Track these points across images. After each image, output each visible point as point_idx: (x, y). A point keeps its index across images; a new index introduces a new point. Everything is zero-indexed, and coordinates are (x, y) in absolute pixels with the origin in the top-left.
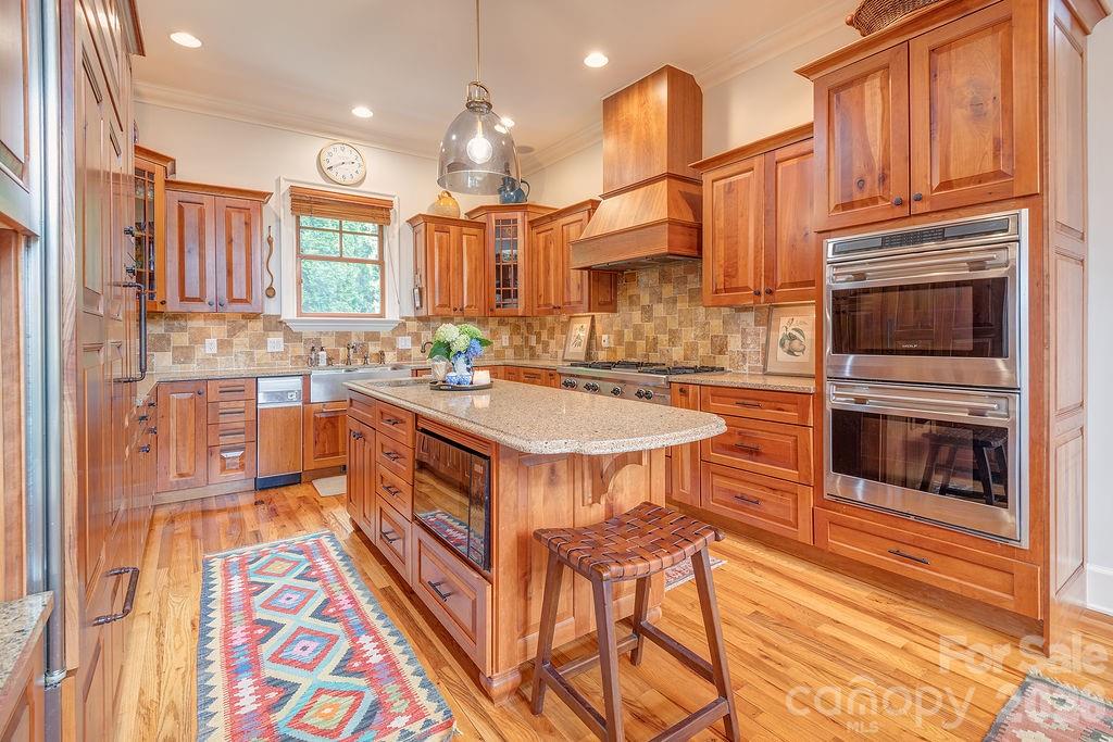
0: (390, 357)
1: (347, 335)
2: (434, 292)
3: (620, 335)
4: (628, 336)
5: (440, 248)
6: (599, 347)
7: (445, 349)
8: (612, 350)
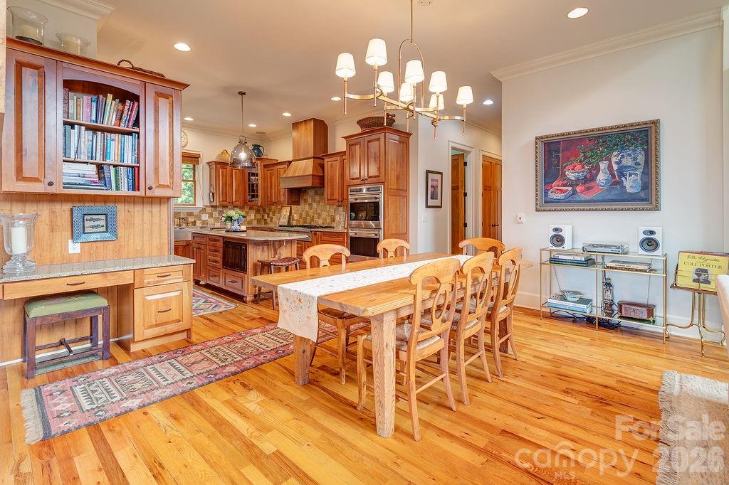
0: (199, 224)
1: (179, 213)
2: (219, 195)
3: (301, 215)
4: (304, 215)
5: (223, 176)
6: (293, 219)
7: (230, 219)
8: (298, 221)
